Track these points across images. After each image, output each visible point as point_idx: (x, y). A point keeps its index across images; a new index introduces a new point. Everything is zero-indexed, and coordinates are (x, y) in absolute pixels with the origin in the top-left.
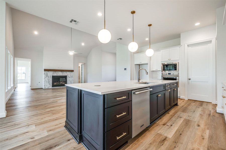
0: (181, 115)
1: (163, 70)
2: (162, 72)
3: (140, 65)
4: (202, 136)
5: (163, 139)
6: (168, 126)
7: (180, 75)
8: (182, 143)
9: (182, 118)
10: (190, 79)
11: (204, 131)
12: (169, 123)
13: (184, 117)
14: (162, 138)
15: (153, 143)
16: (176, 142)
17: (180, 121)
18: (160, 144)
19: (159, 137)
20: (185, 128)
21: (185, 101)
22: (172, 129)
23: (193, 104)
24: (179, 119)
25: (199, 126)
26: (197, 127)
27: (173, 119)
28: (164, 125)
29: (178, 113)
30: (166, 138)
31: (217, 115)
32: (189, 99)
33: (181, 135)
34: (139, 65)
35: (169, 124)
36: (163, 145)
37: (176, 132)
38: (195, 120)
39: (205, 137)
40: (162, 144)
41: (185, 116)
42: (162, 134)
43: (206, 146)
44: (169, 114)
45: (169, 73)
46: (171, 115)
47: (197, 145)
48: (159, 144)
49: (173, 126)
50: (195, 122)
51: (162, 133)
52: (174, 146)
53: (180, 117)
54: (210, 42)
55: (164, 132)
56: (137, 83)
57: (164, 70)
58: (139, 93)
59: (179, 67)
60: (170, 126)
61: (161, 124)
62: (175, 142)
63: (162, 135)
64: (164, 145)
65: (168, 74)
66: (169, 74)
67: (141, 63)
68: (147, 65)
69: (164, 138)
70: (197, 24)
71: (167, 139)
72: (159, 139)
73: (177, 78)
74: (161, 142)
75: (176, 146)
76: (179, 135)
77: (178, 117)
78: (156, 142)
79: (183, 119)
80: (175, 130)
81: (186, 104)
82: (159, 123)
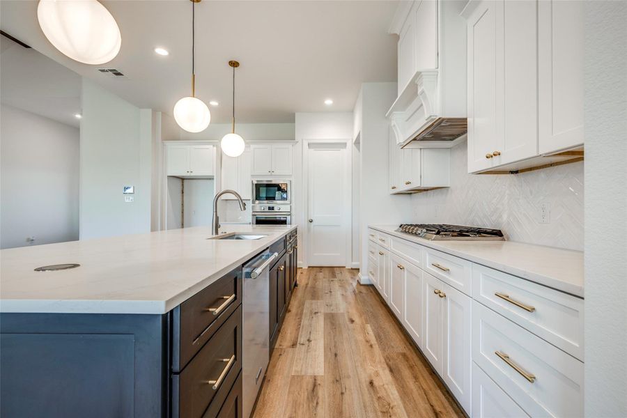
0: (314, 306)
1: (256, 199)
2: (253, 202)
3: (185, 181)
4: (367, 341)
5: (310, 387)
6: (303, 344)
7: (293, 212)
8: (349, 377)
9: (319, 314)
10: (311, 222)
11: (364, 329)
12: (301, 336)
13: (322, 311)
14: (307, 386)
15: (295, 412)
16: (338, 379)
17: (320, 324)
18: (311, 406)
19: (301, 388)
20: (334, 336)
21: (305, 273)
22: (315, 351)
23: (321, 275)
24: (314, 318)
25: (352, 321)
26: (351, 326)
27: (305, 322)
28: (294, 345)
29: (307, 305)
30: (315, 380)
31: (364, 290)
32: (309, 267)
33: (338, 357)
34: (183, 179)
35: (302, 339)
36: (317, 403)
37: (326, 356)
38: (342, 311)
39: (372, 343)
40: (315, 402)
41: (321, 306)
42: (303, 373)
43: (383, 360)
44: (290, 311)
45: (271, 205)
46: (297, 315)
47: (371, 365)
48: (309, 406)
49: (312, 342)
50: (343, 314)
51: (301, 371)
52: (339, 393)
53: (316, 313)
54: (344, 145)
55: (304, 366)
56: (214, 238)
57: (258, 197)
58: (263, 270)
59: (293, 192)
60: (307, 342)
61: (287, 347)
62: (337, 381)
63: (303, 376)
64: (320, 403)
65: (267, 210)
66: (269, 208)
67: (192, 174)
68: (210, 181)
69: (311, 381)
70: (329, 102)
71: (318, 382)
72: (304, 393)
73: (289, 218)
74: (310, 399)
75: (344, 391)
76: (334, 356)
77: (311, 313)
78: (301, 406)
79: (323, 316)
80: (322, 350)
81: (309, 278)
82: (280, 345)
